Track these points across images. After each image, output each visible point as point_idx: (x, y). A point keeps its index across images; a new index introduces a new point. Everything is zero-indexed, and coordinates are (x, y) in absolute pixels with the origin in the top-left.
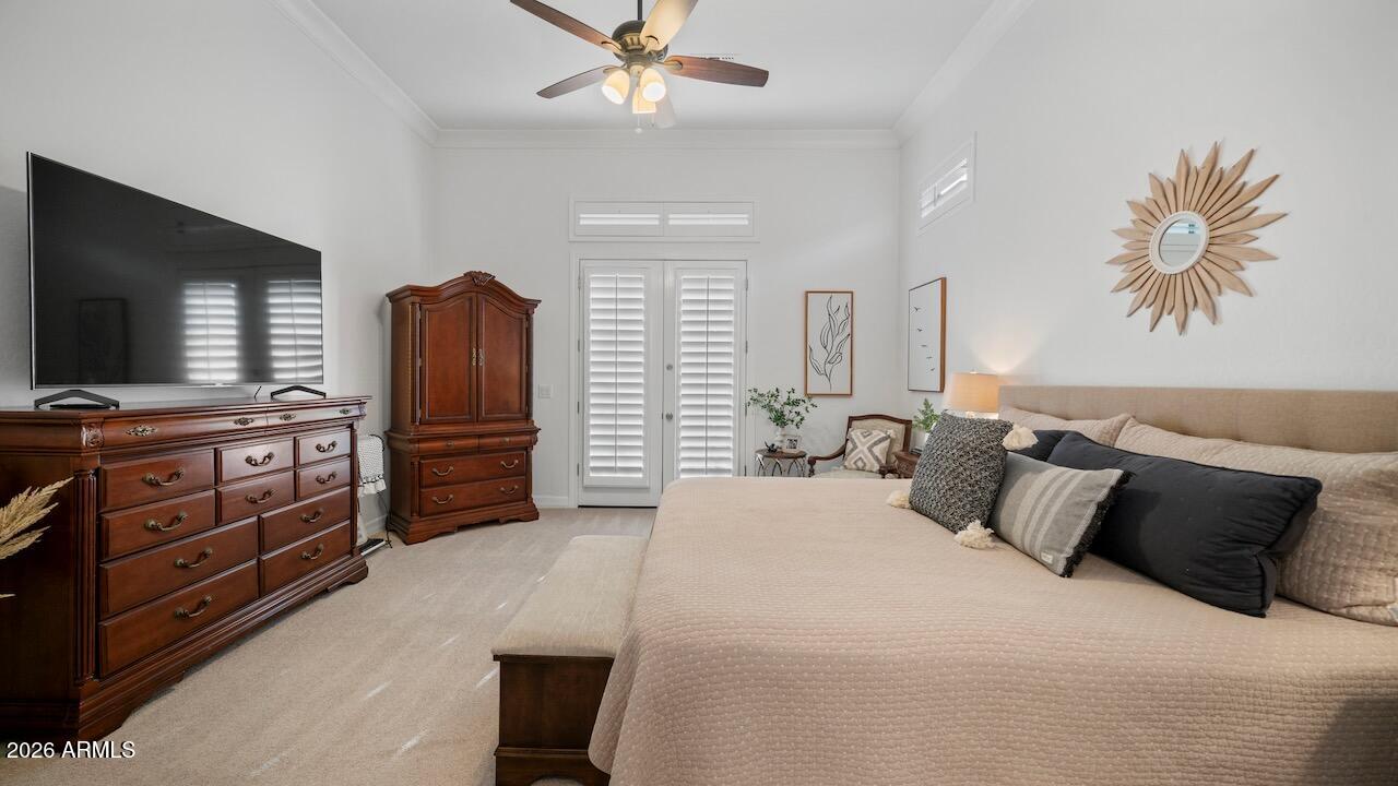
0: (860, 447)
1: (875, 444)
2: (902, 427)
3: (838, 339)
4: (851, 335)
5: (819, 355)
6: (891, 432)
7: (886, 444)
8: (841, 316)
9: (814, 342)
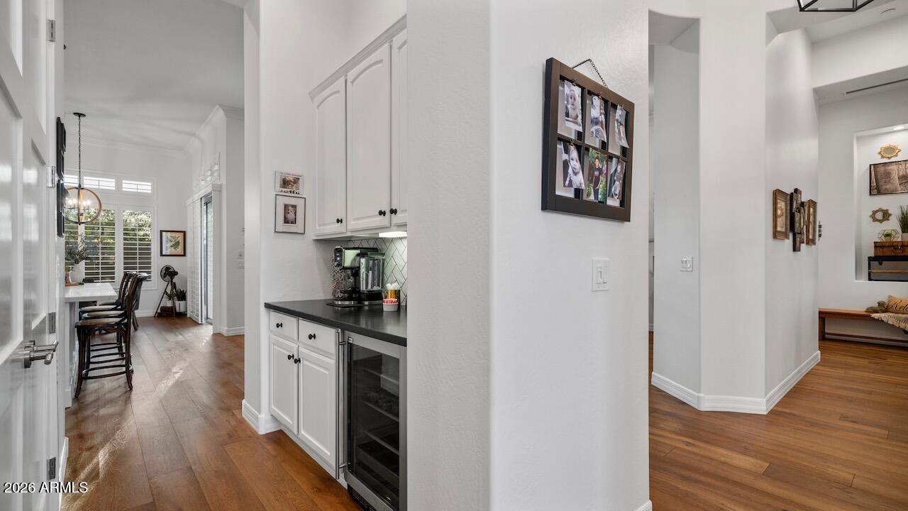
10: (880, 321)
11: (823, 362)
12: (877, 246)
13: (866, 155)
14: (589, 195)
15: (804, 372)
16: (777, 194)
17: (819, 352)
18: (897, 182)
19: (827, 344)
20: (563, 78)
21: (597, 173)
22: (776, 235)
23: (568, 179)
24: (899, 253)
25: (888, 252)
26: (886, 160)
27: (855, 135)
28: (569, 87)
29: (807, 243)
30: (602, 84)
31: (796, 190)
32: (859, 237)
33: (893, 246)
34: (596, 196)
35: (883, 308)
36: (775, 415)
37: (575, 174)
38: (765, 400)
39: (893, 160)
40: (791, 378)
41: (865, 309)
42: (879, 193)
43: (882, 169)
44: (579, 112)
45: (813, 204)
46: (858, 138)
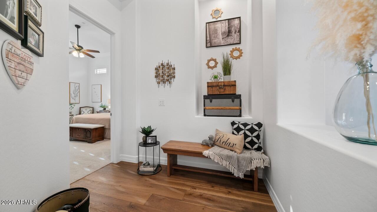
0: (85, 112)
1: (89, 111)
2: (92, 108)
3: (77, 92)
4: (79, 92)
5: (73, 95)
6: (91, 109)
7: (90, 111)
8: (77, 88)
9: (72, 92)
10: (209, 158)
12: (210, 86)
18: (221, 37)
24: (222, 91)
25: (216, 92)
26: (215, 20)
33: (218, 86)
39: (219, 19)
42: (211, 46)
43: (212, 27)
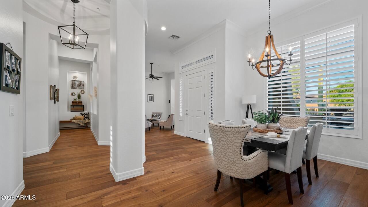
10: (74, 122)
11: (61, 135)
12: (73, 102)
13: (70, 77)
14: (11, 86)
15: (57, 139)
16: (51, 86)
17: (60, 133)
18: (77, 86)
19: (61, 131)
20: (6, 50)
21: (13, 79)
22: (51, 99)
23: (7, 81)
24: (77, 104)
25: (75, 104)
26: (74, 80)
27: (68, 71)
28: (7, 53)
29: (57, 101)
30: (12, 50)
31: (55, 86)
32: (68, 100)
33: (76, 102)
34: (13, 86)
35: (74, 119)
36: (52, 151)
37: (9, 80)
38: (48, 148)
39: (76, 80)
40: (54, 141)
41: (70, 120)
42: (73, 88)
43: (73, 82)
44: (9, 60)
45: (58, 90)
46: (68, 72)
